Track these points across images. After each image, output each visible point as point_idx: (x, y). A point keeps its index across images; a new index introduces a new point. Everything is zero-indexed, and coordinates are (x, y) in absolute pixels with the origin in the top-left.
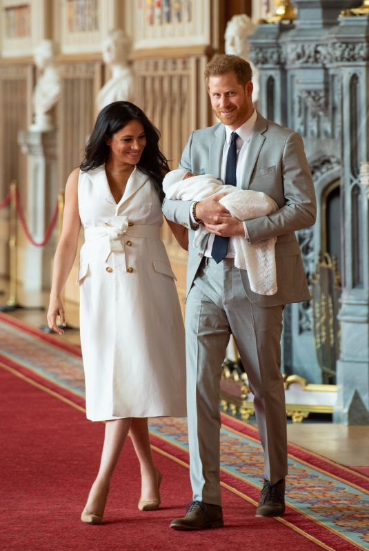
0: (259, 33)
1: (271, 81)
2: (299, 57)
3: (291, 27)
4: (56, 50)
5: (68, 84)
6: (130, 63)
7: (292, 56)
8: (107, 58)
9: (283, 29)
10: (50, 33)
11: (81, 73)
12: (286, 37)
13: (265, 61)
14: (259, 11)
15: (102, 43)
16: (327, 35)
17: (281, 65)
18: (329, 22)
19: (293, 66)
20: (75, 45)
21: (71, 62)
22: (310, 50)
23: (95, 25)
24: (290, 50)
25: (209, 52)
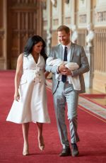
4: (77, 27)
5: (80, 35)
6: (93, 30)
8: (88, 29)
10: (75, 23)
11: (83, 32)
15: (87, 26)
20: (81, 26)
21: (80, 30)
23: (85, 22)
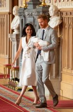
0: (20, 10)
1: (22, 20)
2: (28, 15)
3: (26, 8)
7: (27, 15)
9: (25, 9)
12: (25, 11)
13: (21, 15)
14: (20, 5)
16: (34, 10)
17: (25, 16)
18: (34, 8)
19: (27, 17)
22: (30, 13)
24: (26, 13)
25: (9, 14)
